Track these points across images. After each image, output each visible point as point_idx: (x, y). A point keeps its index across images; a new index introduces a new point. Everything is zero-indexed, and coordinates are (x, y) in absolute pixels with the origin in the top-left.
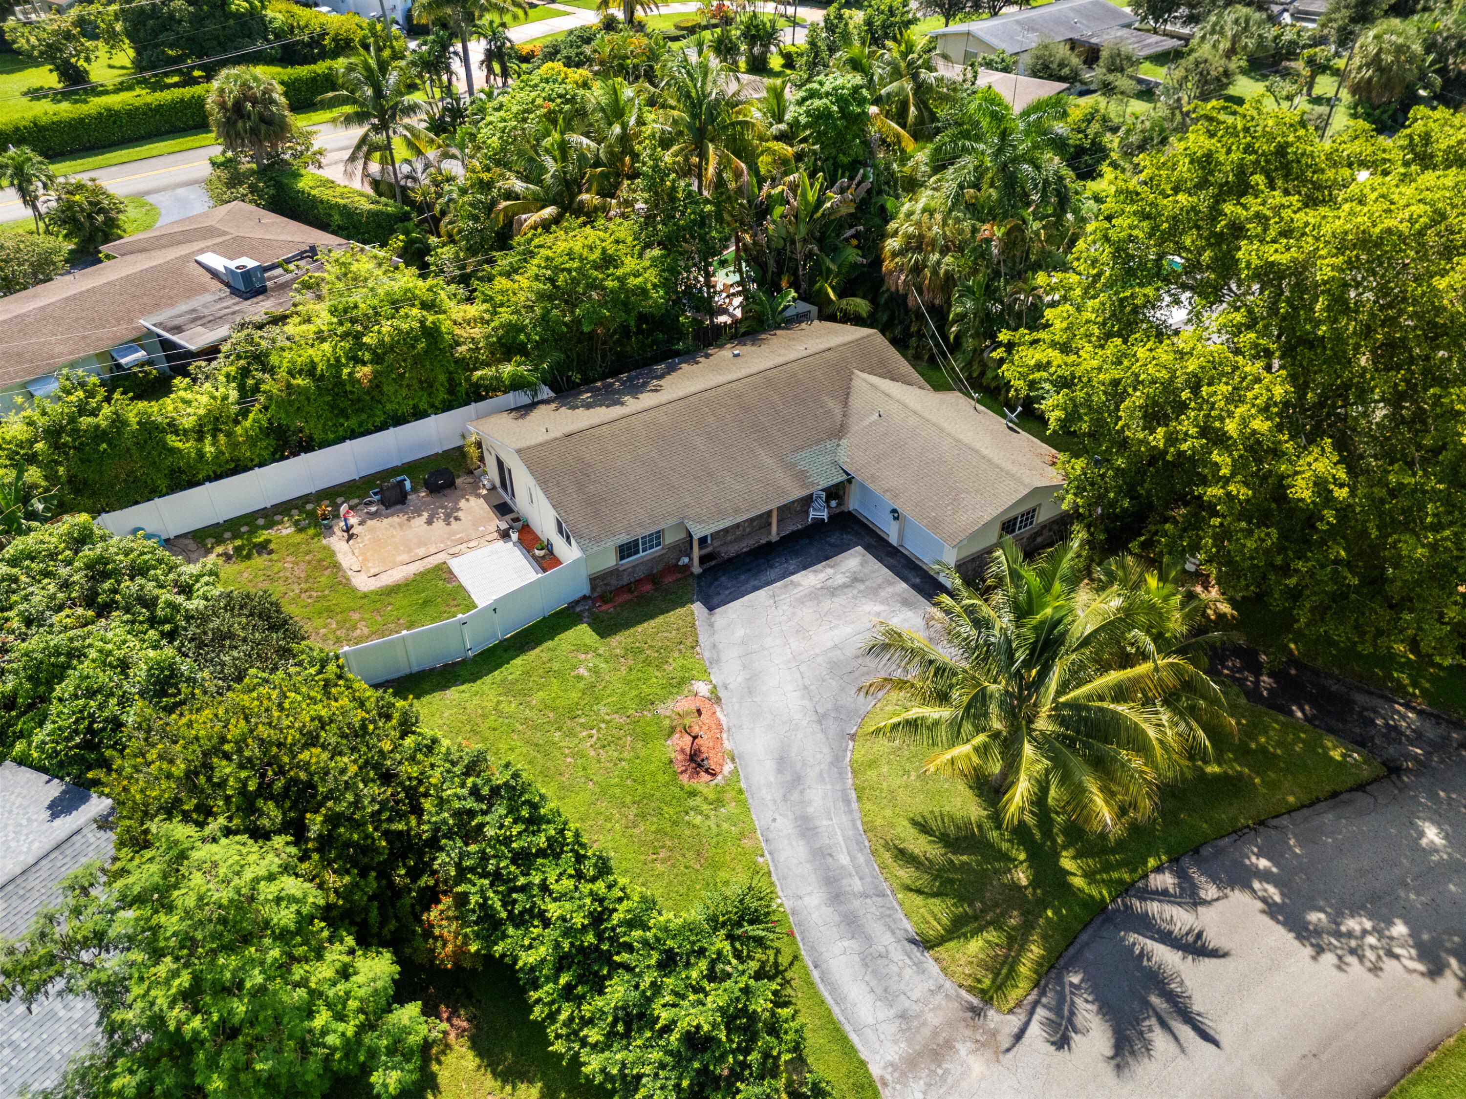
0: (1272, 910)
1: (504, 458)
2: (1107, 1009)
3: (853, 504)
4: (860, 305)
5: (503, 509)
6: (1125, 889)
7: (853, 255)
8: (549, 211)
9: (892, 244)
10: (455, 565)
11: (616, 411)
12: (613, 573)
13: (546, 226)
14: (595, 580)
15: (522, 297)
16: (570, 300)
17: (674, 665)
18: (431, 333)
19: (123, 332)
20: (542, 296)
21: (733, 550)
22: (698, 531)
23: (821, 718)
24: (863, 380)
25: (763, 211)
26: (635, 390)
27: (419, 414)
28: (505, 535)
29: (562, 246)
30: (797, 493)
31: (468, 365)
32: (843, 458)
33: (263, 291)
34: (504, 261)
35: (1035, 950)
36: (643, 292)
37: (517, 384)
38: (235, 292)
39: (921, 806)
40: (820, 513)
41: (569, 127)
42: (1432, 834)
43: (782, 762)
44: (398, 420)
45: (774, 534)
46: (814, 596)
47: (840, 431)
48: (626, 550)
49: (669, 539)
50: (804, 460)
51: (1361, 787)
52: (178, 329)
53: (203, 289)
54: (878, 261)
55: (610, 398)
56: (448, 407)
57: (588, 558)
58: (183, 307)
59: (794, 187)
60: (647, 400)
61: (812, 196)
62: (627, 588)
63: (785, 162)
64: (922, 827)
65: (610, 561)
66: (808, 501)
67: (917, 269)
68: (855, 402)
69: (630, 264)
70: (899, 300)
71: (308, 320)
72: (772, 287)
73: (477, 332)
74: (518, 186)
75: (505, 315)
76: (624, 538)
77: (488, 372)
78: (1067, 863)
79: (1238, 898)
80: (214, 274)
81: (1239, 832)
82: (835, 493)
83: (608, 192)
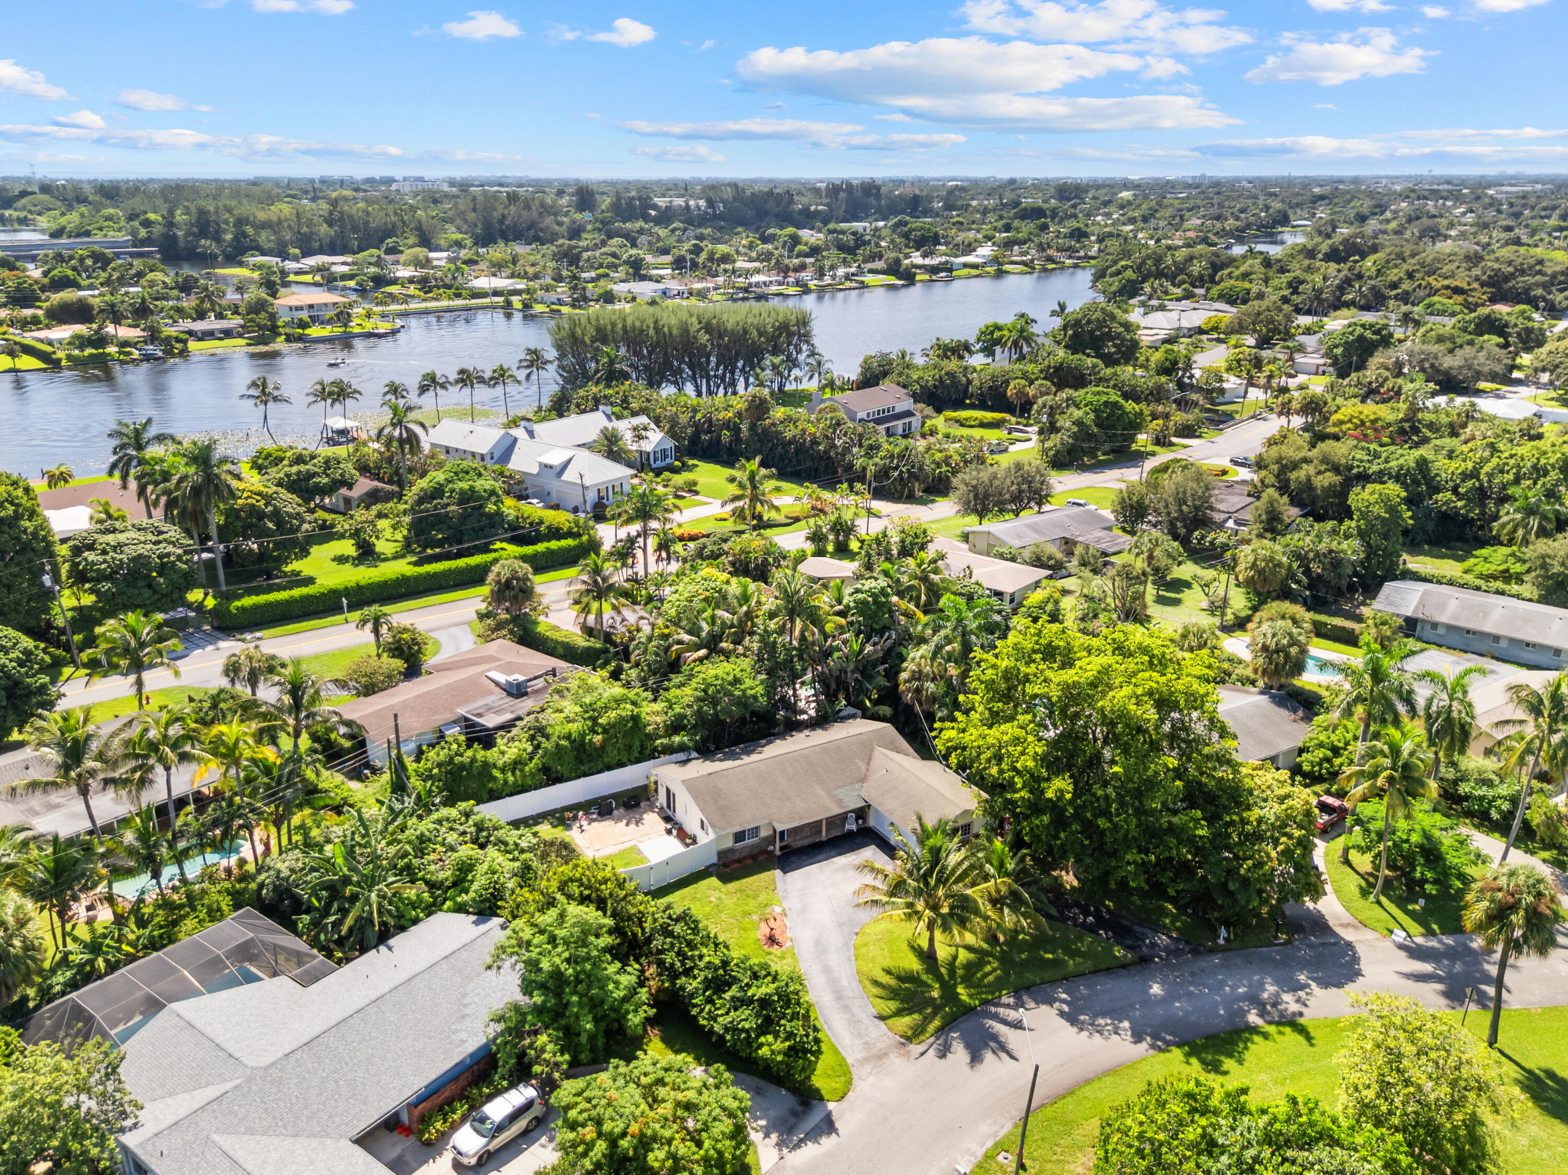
0: (1062, 1014)
1: (673, 789)
2: (968, 1046)
3: (872, 822)
4: (886, 710)
5: (667, 819)
6: (986, 1002)
7: (883, 682)
8: (703, 652)
9: (904, 676)
10: (641, 846)
11: (737, 763)
12: (730, 851)
13: (701, 660)
14: (721, 854)
15: (686, 700)
16: (714, 702)
17: (763, 897)
18: (635, 719)
19: (450, 717)
20: (699, 699)
21: (800, 843)
22: (779, 828)
23: (840, 925)
24: (880, 753)
25: (827, 654)
26: (748, 753)
27: (621, 765)
28: (669, 832)
29: (712, 672)
30: (837, 811)
31: (651, 737)
32: (864, 793)
33: (526, 694)
34: (677, 679)
35: (937, 1023)
36: (755, 697)
37: (682, 748)
38: (510, 694)
39: (888, 963)
40: (851, 826)
41: (717, 606)
42: (1156, 989)
43: (817, 943)
44: (609, 768)
45: (824, 836)
46: (843, 869)
47: (863, 779)
48: (739, 837)
49: (764, 833)
50: (841, 793)
51: (1124, 966)
52: (480, 715)
53: (491, 693)
54: (897, 685)
55: (733, 756)
56: (638, 761)
57: (719, 838)
58: (480, 703)
59: (845, 642)
60: (754, 757)
61: (856, 647)
62: (739, 861)
63: (841, 627)
64: (889, 972)
65: (729, 843)
66: (843, 817)
67: (918, 691)
68: (874, 764)
69: (748, 683)
70: (909, 708)
71: (561, 711)
72: (832, 697)
73: (658, 719)
74: (686, 637)
75: (678, 709)
76: (738, 829)
77: (665, 741)
78: (960, 990)
79: (1044, 1008)
80: (497, 684)
81: (1052, 982)
82: (861, 813)
83: (737, 642)
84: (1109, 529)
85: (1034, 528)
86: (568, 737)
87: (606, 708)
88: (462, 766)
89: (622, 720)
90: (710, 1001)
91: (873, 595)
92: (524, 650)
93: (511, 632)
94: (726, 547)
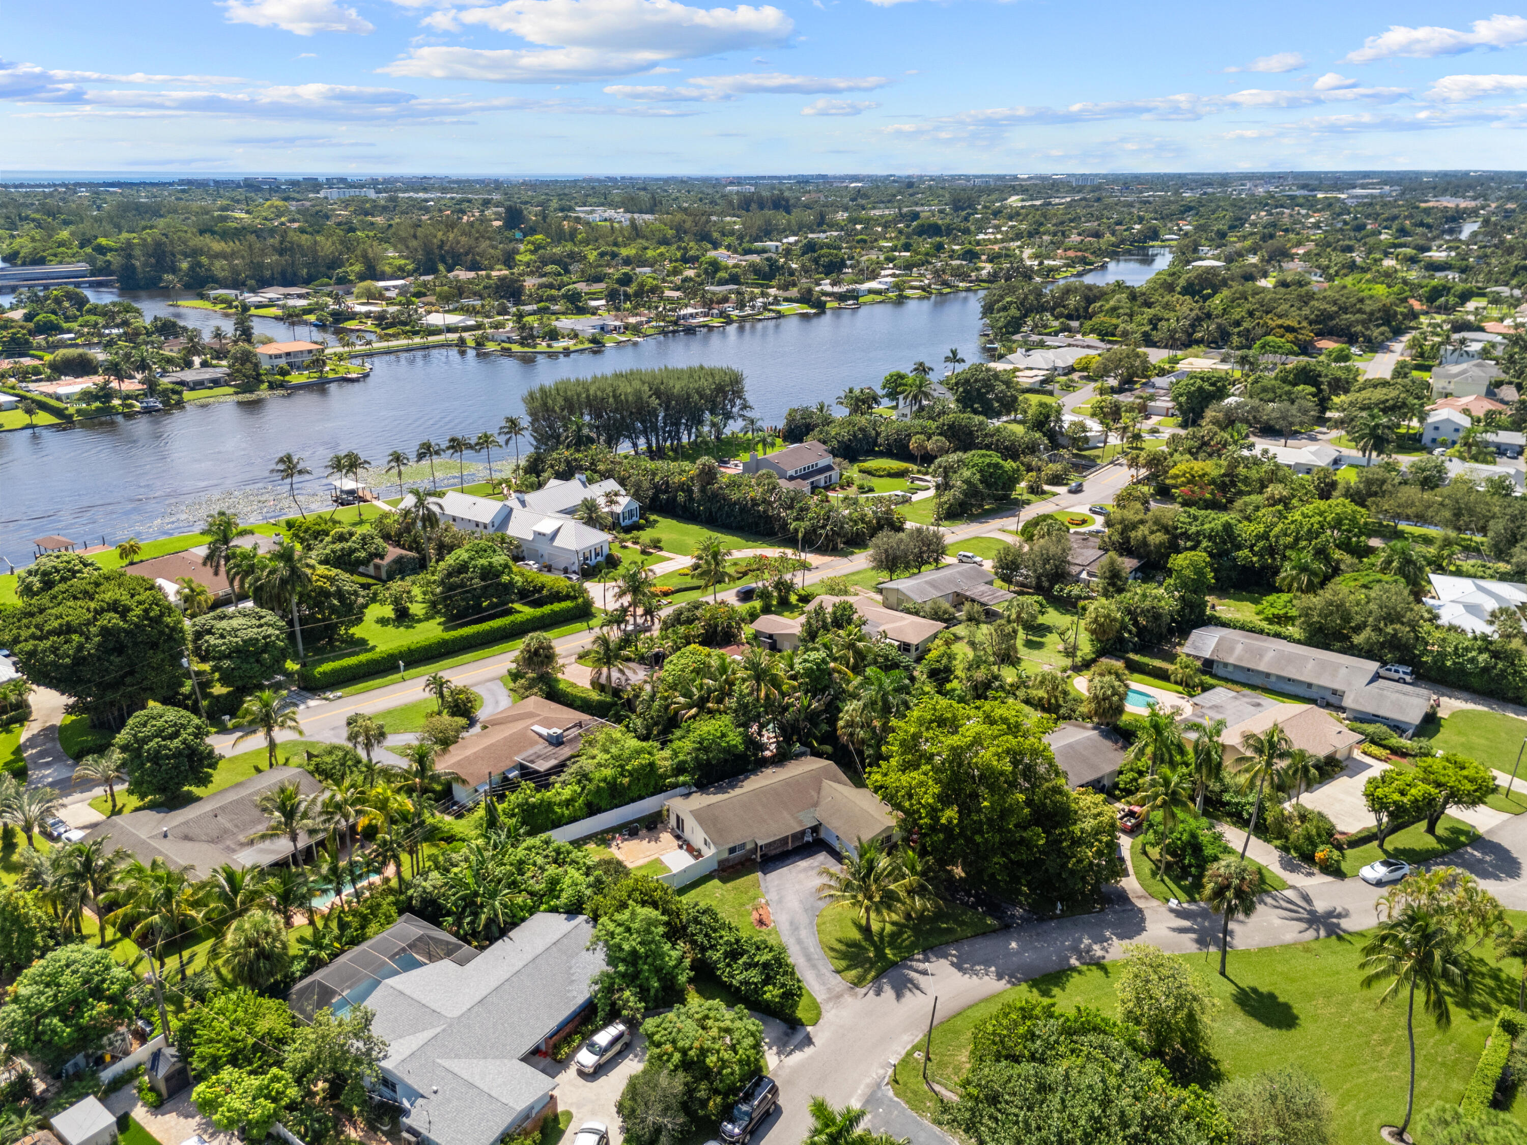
0: (953, 964)
1: (682, 816)
2: (893, 987)
3: (822, 835)
4: (828, 748)
5: (678, 837)
6: (905, 959)
7: (825, 727)
8: (694, 711)
9: (841, 723)
10: (663, 858)
11: (726, 796)
12: (727, 860)
13: (694, 717)
14: (720, 863)
15: (686, 750)
16: (706, 750)
17: (751, 893)
18: (652, 765)
19: (509, 764)
20: (698, 749)
21: (773, 853)
22: (760, 843)
23: (806, 910)
24: (827, 784)
25: (786, 708)
26: (733, 787)
27: (641, 798)
28: (681, 847)
29: (705, 729)
30: (799, 829)
31: (664, 777)
32: (817, 815)
33: (562, 743)
34: (678, 733)
35: (873, 974)
36: (736, 746)
37: (684, 784)
38: (551, 743)
39: (839, 935)
40: (808, 838)
41: (704, 676)
42: (1014, 945)
43: (791, 923)
44: (633, 800)
45: (790, 847)
46: (805, 870)
47: (816, 805)
48: (732, 850)
49: (749, 846)
50: (801, 816)
51: (994, 931)
52: (532, 762)
53: (536, 743)
54: (835, 730)
55: (721, 790)
56: (653, 794)
57: (717, 853)
58: (531, 751)
59: (798, 699)
60: (738, 791)
61: (806, 703)
62: (732, 867)
63: (794, 687)
64: (840, 941)
65: (725, 855)
66: (803, 833)
67: (851, 735)
68: (823, 793)
69: (731, 735)
70: (845, 747)
71: (594, 757)
72: (788, 740)
73: (667, 763)
74: (682, 700)
75: (681, 757)
76: (731, 845)
77: (673, 780)
78: (887, 951)
79: (943, 961)
80: (540, 736)
81: (947, 943)
82: (815, 829)
83: (720, 701)
84: (990, 583)
85: (933, 584)
86: (605, 780)
87: (629, 759)
88: (534, 806)
89: (643, 767)
90: (729, 965)
91: (818, 665)
92: (554, 705)
93: (541, 690)
94: (698, 613)
